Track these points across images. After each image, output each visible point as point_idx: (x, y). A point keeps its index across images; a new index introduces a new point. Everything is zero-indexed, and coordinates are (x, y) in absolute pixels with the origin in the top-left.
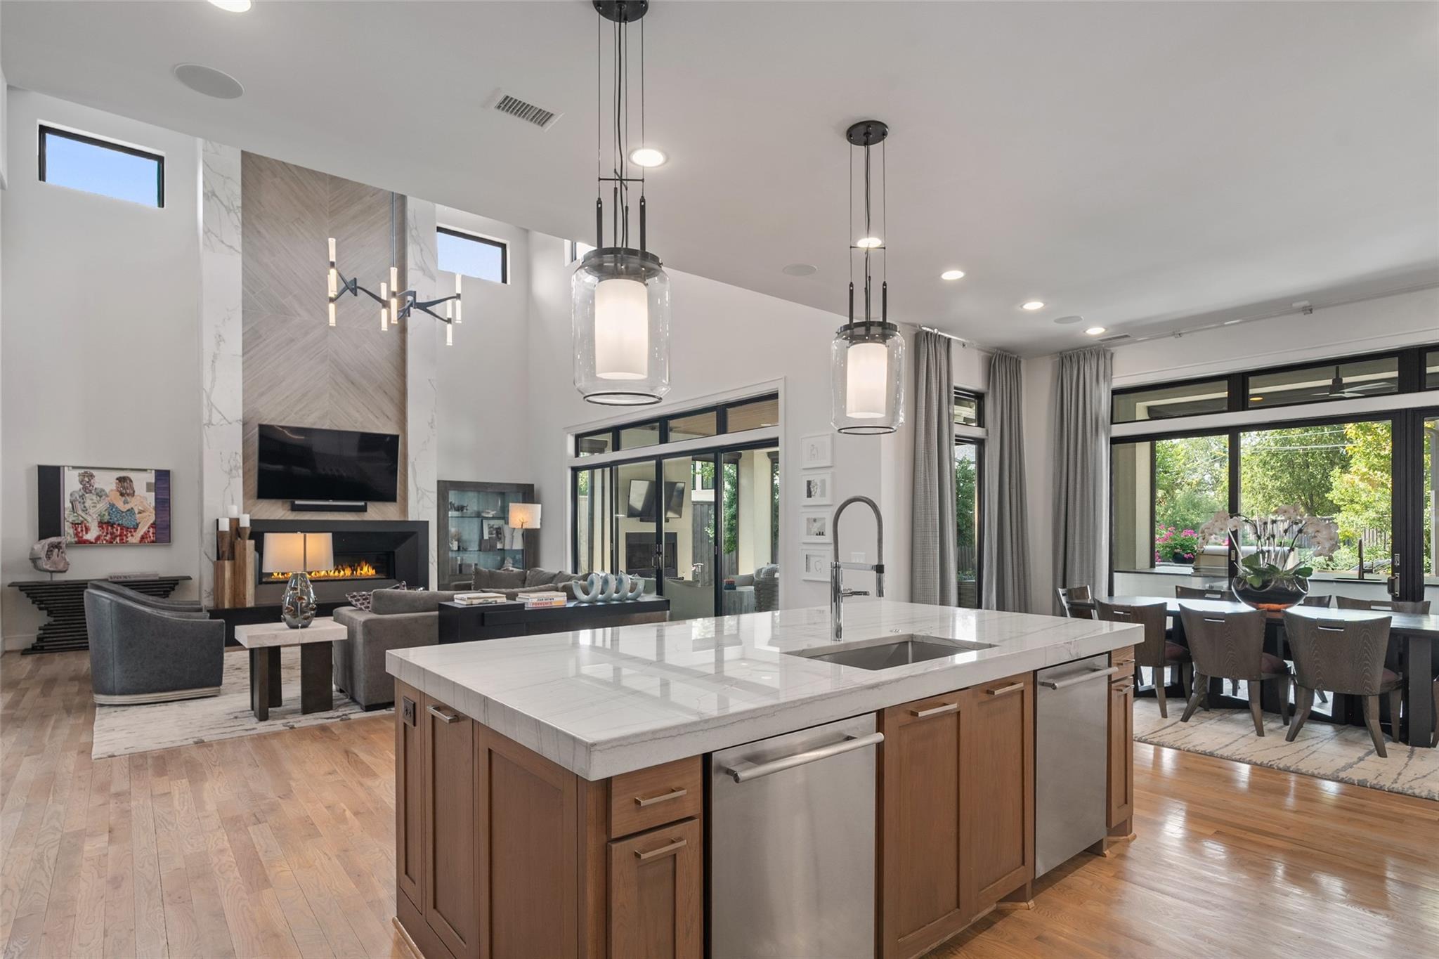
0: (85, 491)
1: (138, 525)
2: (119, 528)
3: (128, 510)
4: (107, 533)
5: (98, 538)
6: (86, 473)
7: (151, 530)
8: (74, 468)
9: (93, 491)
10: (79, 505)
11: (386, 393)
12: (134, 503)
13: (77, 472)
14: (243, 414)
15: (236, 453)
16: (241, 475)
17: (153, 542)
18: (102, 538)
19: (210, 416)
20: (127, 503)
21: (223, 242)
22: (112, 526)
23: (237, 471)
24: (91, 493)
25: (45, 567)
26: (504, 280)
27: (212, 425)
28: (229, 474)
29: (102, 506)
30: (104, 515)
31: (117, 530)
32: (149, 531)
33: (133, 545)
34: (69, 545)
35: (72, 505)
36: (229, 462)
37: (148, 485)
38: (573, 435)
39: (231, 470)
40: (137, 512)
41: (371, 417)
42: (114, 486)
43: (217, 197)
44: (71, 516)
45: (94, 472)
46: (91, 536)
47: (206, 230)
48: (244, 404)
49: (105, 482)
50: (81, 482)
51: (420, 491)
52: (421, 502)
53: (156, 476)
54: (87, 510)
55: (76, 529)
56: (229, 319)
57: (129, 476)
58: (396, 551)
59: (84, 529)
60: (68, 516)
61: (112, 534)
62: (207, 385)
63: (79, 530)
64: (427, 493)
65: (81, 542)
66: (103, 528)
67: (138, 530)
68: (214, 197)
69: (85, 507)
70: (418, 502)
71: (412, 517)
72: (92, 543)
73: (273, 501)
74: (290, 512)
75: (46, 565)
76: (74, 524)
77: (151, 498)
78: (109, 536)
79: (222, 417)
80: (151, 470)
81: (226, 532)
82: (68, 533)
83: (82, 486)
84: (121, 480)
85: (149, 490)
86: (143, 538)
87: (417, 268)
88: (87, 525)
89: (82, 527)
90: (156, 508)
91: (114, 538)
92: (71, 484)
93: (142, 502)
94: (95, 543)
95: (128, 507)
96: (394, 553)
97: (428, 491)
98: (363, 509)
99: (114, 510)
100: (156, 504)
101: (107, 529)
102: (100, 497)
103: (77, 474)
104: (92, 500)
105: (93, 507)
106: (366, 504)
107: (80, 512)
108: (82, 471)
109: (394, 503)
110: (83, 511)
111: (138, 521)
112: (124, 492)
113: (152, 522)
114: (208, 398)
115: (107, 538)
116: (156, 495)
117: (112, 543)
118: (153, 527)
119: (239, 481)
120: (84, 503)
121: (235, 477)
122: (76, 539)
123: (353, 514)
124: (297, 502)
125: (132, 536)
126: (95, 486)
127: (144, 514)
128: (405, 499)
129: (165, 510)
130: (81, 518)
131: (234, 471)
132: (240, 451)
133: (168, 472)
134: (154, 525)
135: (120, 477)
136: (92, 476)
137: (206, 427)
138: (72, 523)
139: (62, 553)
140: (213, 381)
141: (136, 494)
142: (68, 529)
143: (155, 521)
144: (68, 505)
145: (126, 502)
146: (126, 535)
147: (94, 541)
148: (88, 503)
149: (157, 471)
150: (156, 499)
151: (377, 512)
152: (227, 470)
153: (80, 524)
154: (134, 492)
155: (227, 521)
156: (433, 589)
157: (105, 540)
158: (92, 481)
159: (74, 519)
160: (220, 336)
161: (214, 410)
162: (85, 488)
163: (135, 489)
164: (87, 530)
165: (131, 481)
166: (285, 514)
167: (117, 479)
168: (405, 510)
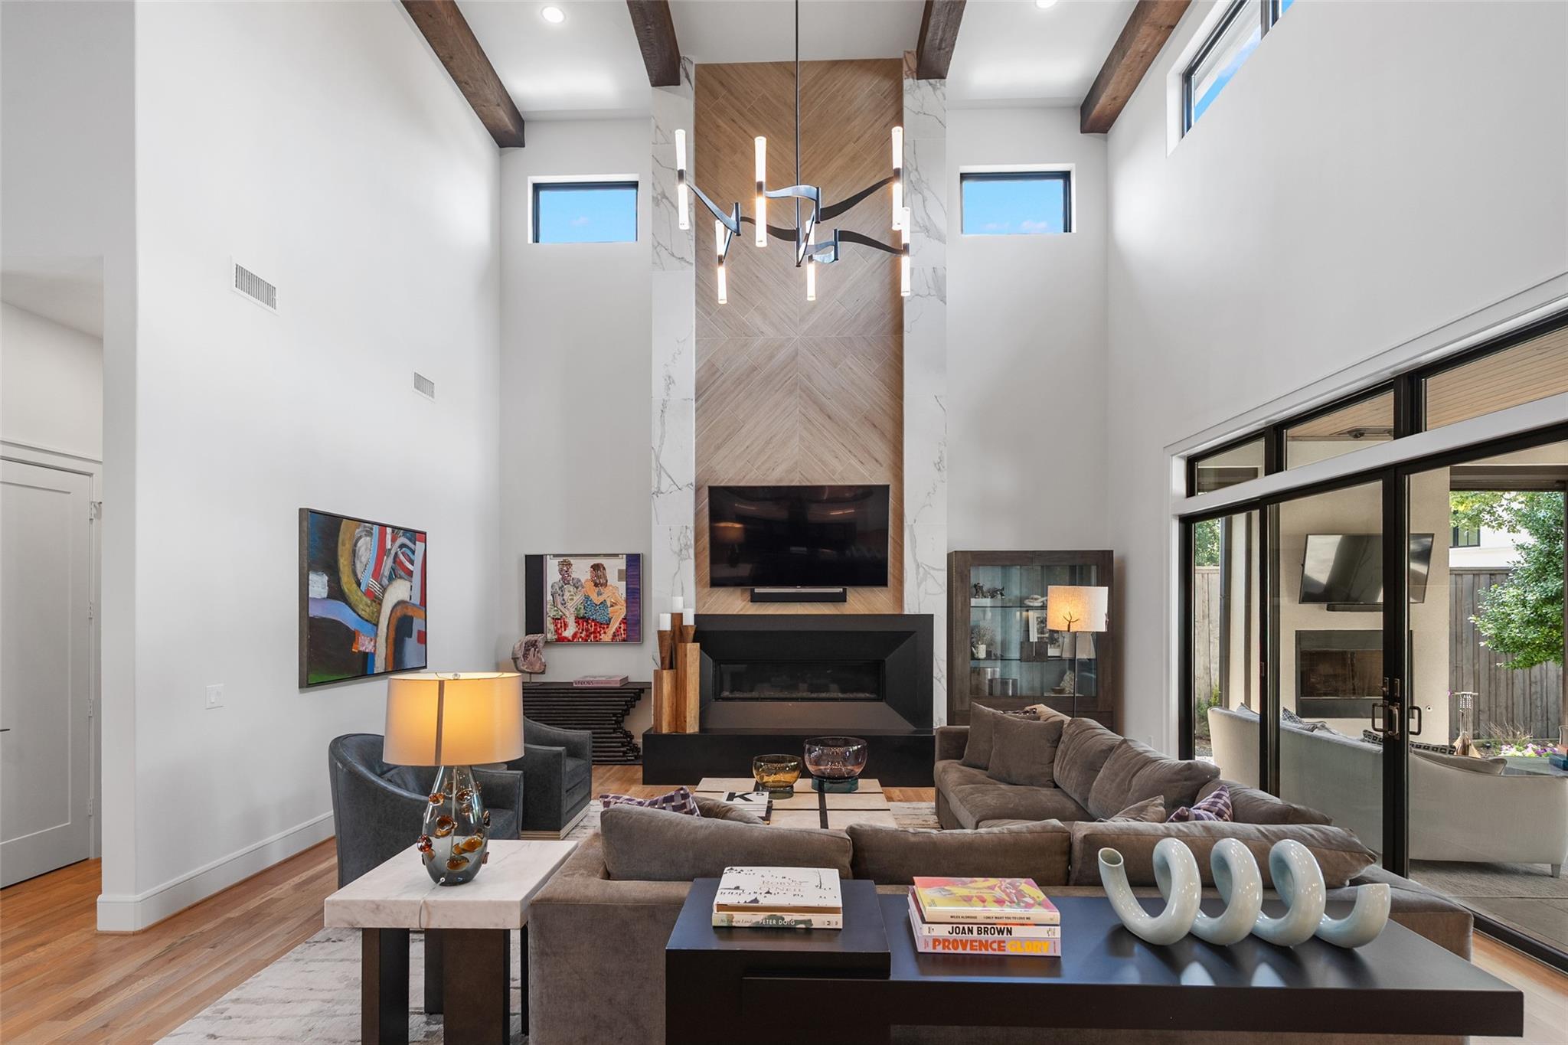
0: (564, 582)
1: (610, 620)
2: (593, 624)
3: (602, 603)
4: (583, 630)
5: (575, 635)
6: (564, 561)
7: (622, 626)
8: (555, 556)
9: (571, 582)
10: (558, 597)
11: (875, 426)
12: (607, 595)
13: (556, 561)
14: (696, 477)
15: (687, 528)
16: (693, 556)
17: (624, 640)
18: (578, 635)
19: (659, 482)
20: (601, 594)
21: (673, 255)
22: (587, 622)
23: (687, 550)
24: (569, 584)
25: (522, 667)
26: (1067, 228)
27: (662, 493)
28: (679, 555)
29: (579, 598)
30: (580, 608)
31: (591, 626)
32: (620, 628)
33: (606, 644)
34: (547, 643)
35: (553, 597)
36: (679, 539)
37: (620, 571)
38: (1182, 457)
39: (681, 550)
40: (609, 606)
41: (853, 462)
42: (588, 576)
43: (667, 198)
44: (552, 610)
45: (572, 560)
46: (568, 633)
47: (656, 244)
48: (698, 463)
49: (581, 570)
50: (561, 571)
51: (921, 569)
52: (923, 586)
53: (627, 562)
54: (565, 604)
55: (556, 626)
56: (680, 353)
57: (602, 563)
58: (886, 660)
59: (563, 625)
60: (550, 611)
61: (587, 630)
62: (656, 443)
63: (559, 626)
64: (932, 572)
65: (561, 640)
66: (579, 624)
67: (610, 626)
68: (664, 200)
69: (564, 600)
70: (919, 585)
71: (910, 608)
72: (569, 641)
73: (731, 589)
74: (750, 603)
75: (523, 665)
76: (555, 619)
77: (622, 586)
78: (584, 633)
79: (672, 482)
80: (623, 554)
81: (666, 631)
82: (550, 630)
83: (561, 576)
84: (596, 567)
85: (620, 579)
86: (614, 635)
87: (918, 229)
88: (566, 620)
89: (561, 623)
90: (627, 600)
91: (588, 636)
92: (552, 574)
93: (614, 593)
94: (573, 641)
95: (601, 598)
96: (884, 661)
97: (934, 569)
98: (841, 598)
99: (589, 603)
100: (627, 595)
101: (583, 625)
102: (577, 588)
103: (557, 563)
104: (570, 591)
105: (571, 599)
106: (845, 590)
107: (560, 606)
108: (561, 559)
109: (884, 588)
110: (562, 604)
111: (610, 616)
112: (598, 582)
113: (623, 616)
114: (657, 458)
115: (583, 635)
116: (627, 584)
117: (587, 641)
118: (624, 623)
119: (691, 564)
120: (563, 595)
121: (685, 559)
122: (556, 637)
123: (830, 604)
124: (757, 590)
125: (605, 633)
126: (573, 576)
127: (616, 607)
128: (900, 582)
129: (637, 603)
130: (561, 613)
131: (684, 552)
132: (691, 525)
133: (638, 556)
134: (625, 621)
135: (594, 565)
136: (569, 565)
137: (654, 496)
138: (553, 619)
139: (538, 652)
140: (662, 437)
141: (608, 584)
142: (549, 625)
143: (626, 615)
144: (549, 598)
145: (599, 594)
146: (599, 632)
147: (570, 638)
148: (567, 596)
149: (628, 556)
150: (627, 589)
151: (862, 602)
152: (677, 549)
153: (559, 619)
154: (607, 581)
155: (669, 616)
156: (940, 720)
157: (581, 637)
158: (570, 570)
159: (555, 613)
160: (670, 377)
161: (662, 472)
162: (564, 578)
163: (608, 578)
164: (566, 626)
165: (604, 569)
166: (745, 606)
167: (592, 567)
168: (899, 599)
